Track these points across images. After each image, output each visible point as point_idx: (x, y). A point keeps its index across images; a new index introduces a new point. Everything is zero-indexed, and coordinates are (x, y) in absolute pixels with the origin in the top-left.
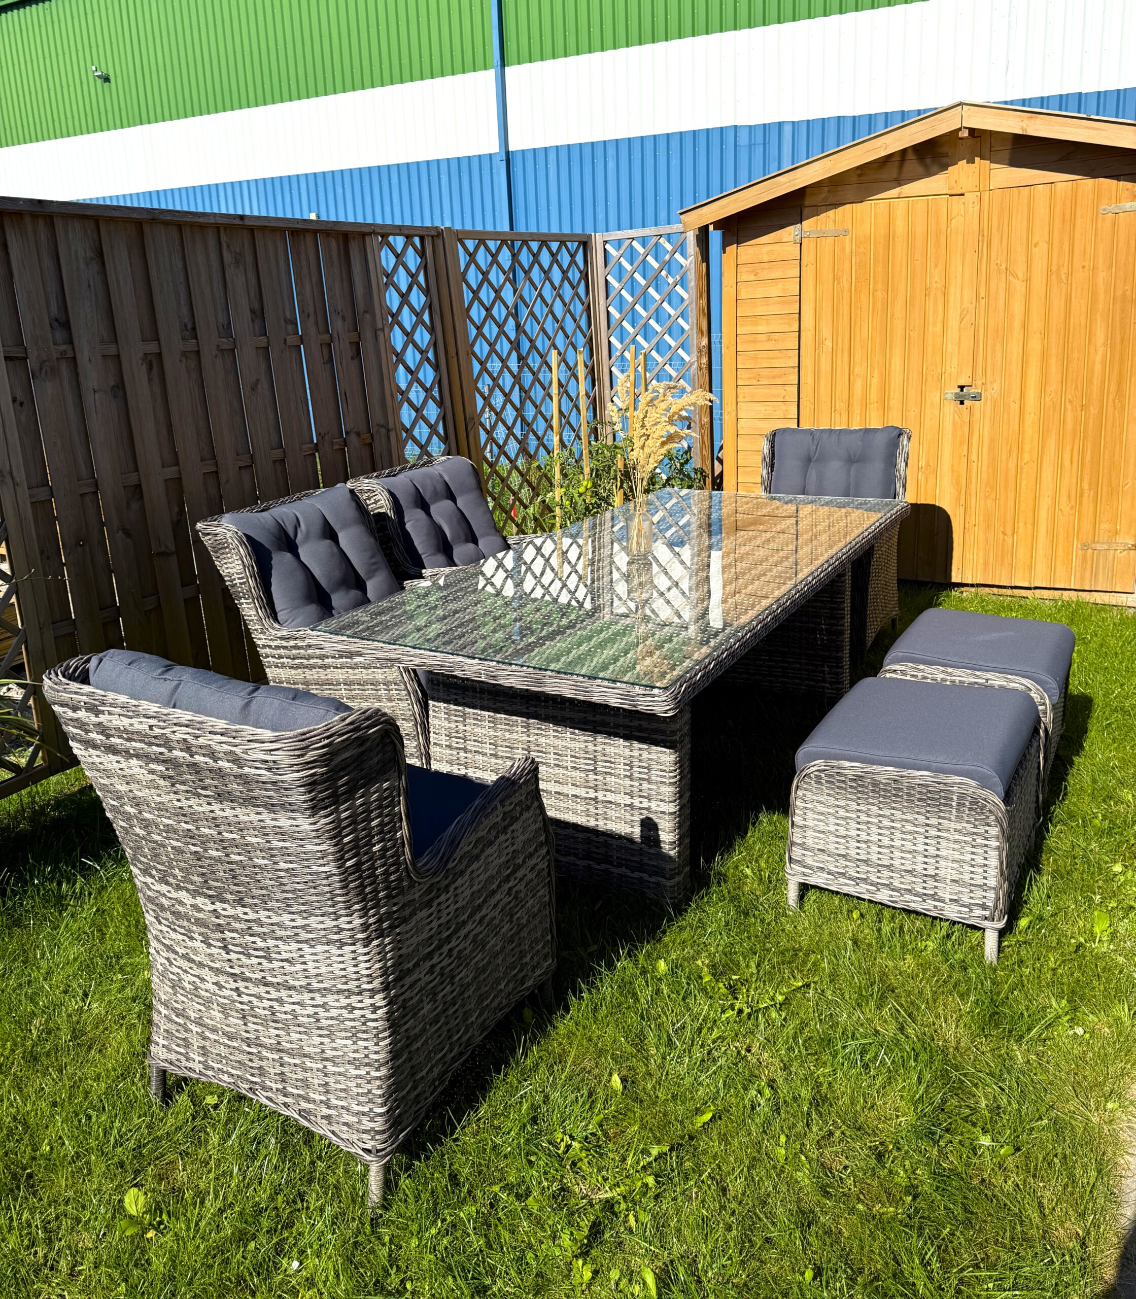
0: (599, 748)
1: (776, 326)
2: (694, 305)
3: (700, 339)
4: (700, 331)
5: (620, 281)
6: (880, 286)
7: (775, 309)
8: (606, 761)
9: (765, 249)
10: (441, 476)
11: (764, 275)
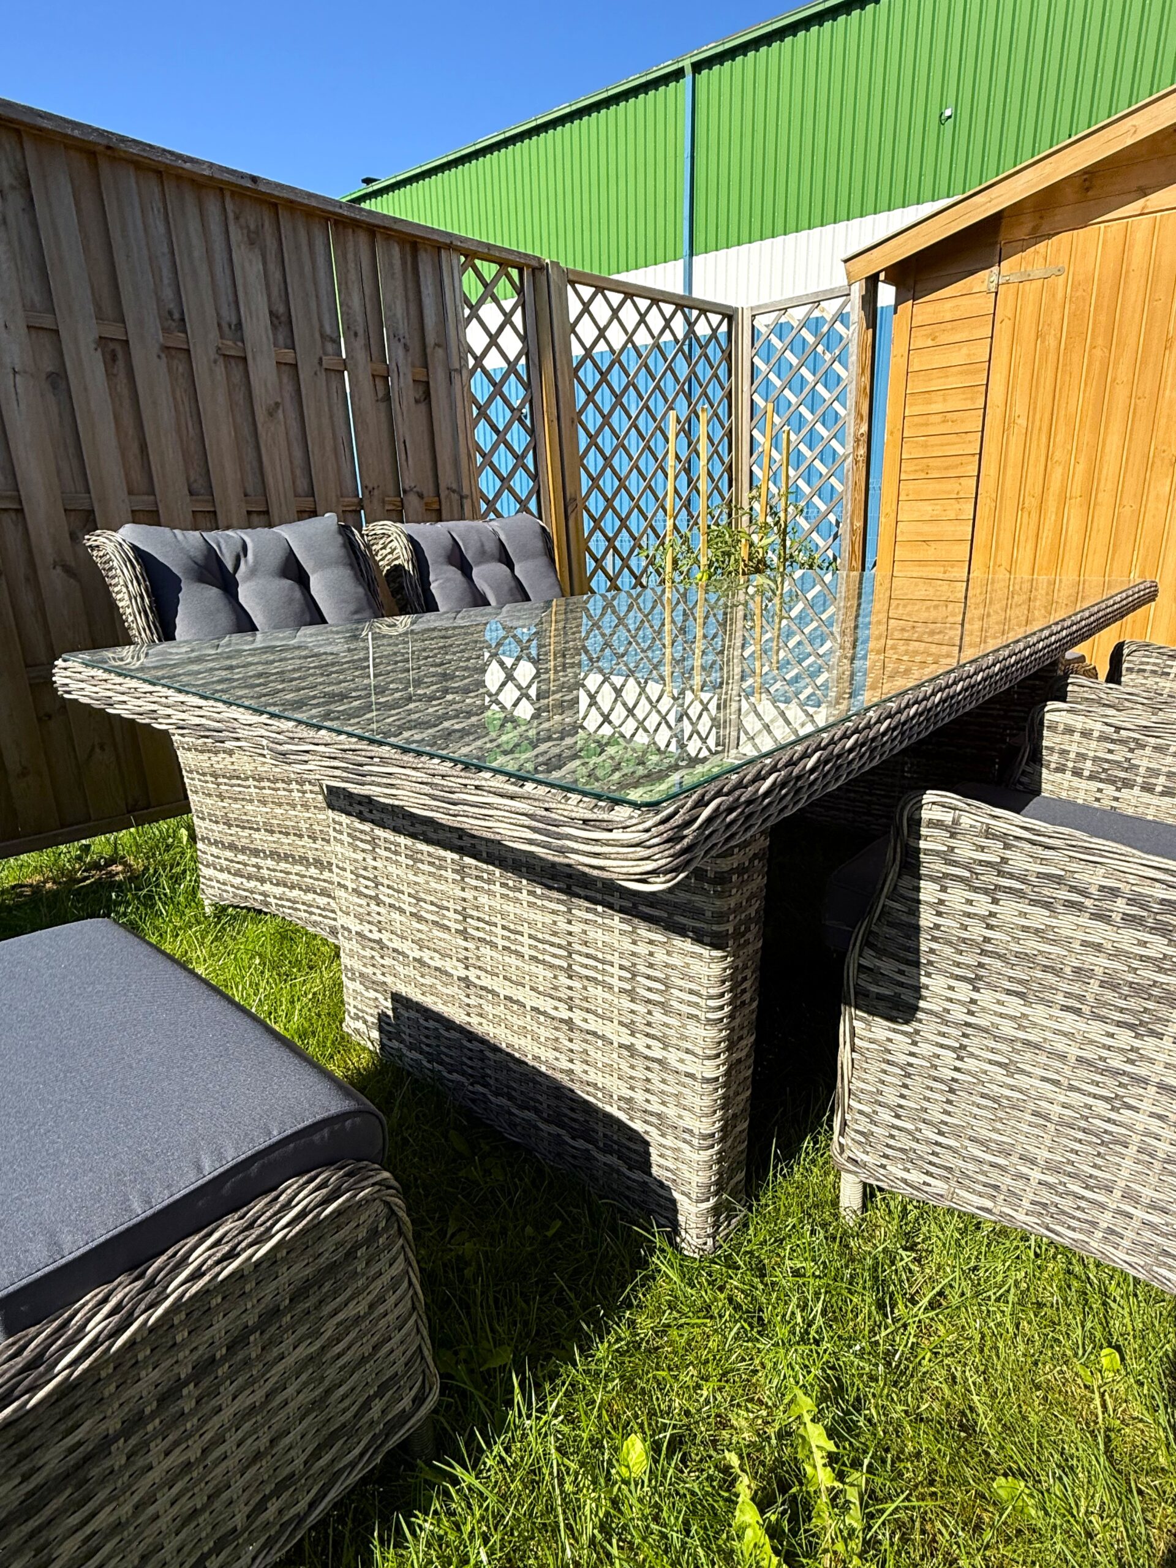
0: (576, 928)
1: (955, 402)
2: (853, 385)
3: (858, 426)
4: (859, 415)
5: (767, 363)
6: (1100, 341)
7: (954, 382)
8: (588, 956)
9: (949, 304)
10: (495, 533)
11: (944, 338)
